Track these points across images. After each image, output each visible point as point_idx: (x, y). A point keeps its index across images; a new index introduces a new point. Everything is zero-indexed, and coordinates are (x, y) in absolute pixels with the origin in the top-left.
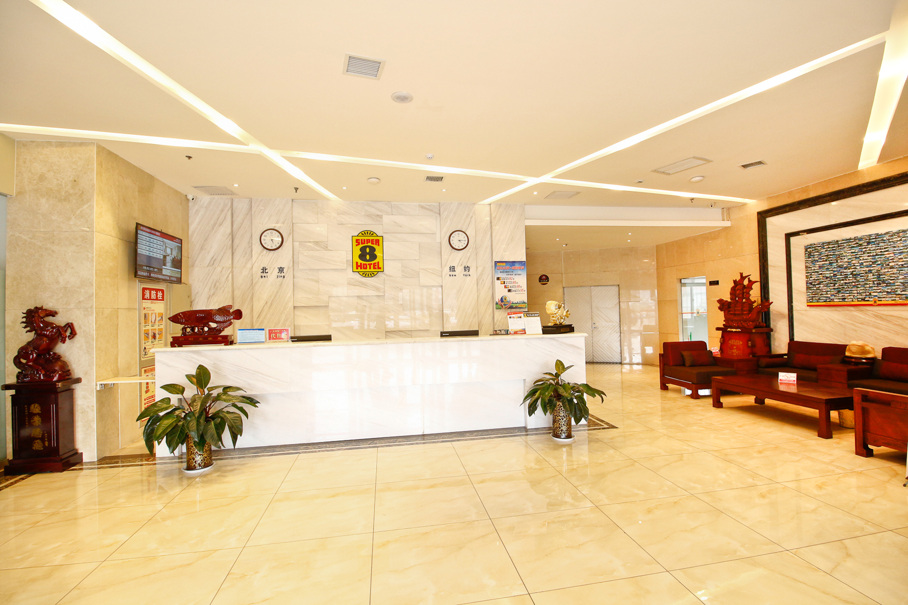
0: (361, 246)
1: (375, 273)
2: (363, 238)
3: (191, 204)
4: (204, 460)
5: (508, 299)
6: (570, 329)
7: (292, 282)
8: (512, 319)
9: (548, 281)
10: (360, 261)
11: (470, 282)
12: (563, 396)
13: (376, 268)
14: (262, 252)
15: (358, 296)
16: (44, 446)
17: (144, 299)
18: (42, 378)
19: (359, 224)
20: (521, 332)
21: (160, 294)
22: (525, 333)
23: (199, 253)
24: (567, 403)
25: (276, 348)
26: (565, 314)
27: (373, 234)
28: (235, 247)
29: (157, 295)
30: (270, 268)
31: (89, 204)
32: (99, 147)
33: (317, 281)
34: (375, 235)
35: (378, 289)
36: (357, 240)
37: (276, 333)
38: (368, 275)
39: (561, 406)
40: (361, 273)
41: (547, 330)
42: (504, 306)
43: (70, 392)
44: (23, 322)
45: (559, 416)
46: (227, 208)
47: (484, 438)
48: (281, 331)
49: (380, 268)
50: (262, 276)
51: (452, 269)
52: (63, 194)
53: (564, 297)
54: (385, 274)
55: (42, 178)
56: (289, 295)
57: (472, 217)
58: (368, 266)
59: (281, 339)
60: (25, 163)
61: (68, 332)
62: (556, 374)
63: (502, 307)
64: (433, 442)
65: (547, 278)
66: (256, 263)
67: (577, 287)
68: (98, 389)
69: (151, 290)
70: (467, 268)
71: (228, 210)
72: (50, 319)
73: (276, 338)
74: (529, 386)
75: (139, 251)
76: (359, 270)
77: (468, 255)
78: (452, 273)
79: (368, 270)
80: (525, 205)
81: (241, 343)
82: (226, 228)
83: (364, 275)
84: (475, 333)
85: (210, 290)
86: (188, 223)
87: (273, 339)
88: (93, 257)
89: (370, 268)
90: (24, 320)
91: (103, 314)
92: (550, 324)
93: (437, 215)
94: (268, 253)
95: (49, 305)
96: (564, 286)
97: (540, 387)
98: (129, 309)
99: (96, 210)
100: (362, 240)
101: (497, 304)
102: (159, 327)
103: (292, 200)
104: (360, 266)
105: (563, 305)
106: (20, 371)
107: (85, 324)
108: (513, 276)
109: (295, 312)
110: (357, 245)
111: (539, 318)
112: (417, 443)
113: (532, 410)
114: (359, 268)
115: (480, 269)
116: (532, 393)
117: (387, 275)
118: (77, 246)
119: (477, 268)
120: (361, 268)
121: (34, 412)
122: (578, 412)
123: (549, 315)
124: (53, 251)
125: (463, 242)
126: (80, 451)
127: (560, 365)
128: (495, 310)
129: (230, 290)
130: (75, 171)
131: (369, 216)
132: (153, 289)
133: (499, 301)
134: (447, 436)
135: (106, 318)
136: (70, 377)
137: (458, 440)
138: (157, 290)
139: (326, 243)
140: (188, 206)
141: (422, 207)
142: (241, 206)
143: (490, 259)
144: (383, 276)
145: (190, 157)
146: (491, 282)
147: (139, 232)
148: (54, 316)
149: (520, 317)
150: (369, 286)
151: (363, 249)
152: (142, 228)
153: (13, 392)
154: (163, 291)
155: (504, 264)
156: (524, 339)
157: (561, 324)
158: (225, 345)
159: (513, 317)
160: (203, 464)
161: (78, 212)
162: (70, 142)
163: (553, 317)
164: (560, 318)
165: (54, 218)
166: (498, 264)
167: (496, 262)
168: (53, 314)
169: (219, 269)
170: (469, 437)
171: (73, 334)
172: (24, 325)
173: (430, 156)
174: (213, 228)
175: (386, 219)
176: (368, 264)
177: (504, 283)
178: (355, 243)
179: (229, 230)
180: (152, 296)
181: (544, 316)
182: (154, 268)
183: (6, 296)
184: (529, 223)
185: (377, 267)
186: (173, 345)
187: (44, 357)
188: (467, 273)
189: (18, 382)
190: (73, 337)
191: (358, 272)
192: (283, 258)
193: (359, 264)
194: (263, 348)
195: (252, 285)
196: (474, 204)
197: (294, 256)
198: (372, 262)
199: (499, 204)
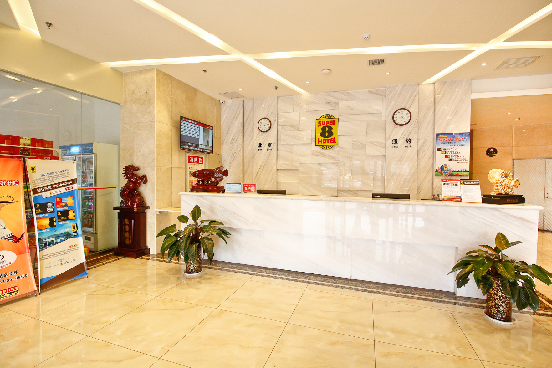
0: (322, 126)
1: (332, 146)
2: (324, 120)
3: (222, 106)
4: (195, 268)
5: (448, 168)
6: (519, 200)
7: (276, 153)
8: (446, 186)
9: (496, 153)
10: (321, 138)
11: (412, 152)
12: (503, 277)
13: (332, 143)
14: (259, 133)
15: (319, 163)
16: (130, 243)
17: (189, 162)
18: (130, 205)
19: (323, 110)
20: (456, 200)
21: (200, 160)
22: (461, 201)
23: (226, 136)
24: (508, 285)
25: (245, 197)
26: (513, 183)
27: (331, 117)
28: (245, 131)
29: (198, 160)
30: (263, 144)
31: (153, 105)
32: (157, 70)
33: (292, 153)
34: (332, 117)
35: (333, 158)
36: (319, 123)
37: (248, 187)
38: (327, 148)
39: (499, 286)
40: (321, 146)
41: (487, 199)
42: (444, 174)
43: (145, 214)
44: (123, 174)
45: (496, 295)
46: (240, 107)
47: (406, 297)
48: (251, 186)
49: (336, 142)
50: (259, 149)
51: (395, 141)
52: (142, 100)
53: (513, 168)
54: (339, 147)
55: (134, 92)
56: (274, 162)
57: (415, 96)
58: (327, 141)
59: (250, 191)
60: (127, 85)
61: (144, 179)
62: (496, 248)
63: (442, 174)
64: (356, 290)
65: (495, 151)
66: (256, 141)
67: (529, 159)
68: (157, 214)
69: (194, 157)
70: (408, 141)
71: (241, 108)
72: (136, 172)
73: (248, 191)
74: (461, 256)
75: (182, 133)
76: (320, 144)
77: (411, 129)
78: (394, 145)
79: (327, 144)
80: (472, 79)
81: (228, 192)
82: (240, 120)
83: (323, 148)
84: (406, 197)
85: (231, 158)
86: (221, 117)
87: (246, 191)
88: (155, 136)
89: (328, 143)
90: (124, 172)
91: (161, 170)
92: (492, 194)
93: (383, 97)
94: (262, 134)
95: (136, 164)
96: (514, 158)
97: (474, 259)
98: (179, 168)
99: (156, 109)
100: (323, 122)
101: (436, 171)
102: (190, 180)
103: (278, 97)
104: (321, 141)
105: (511, 174)
106: (123, 200)
107: (151, 176)
108: (456, 147)
109: (278, 173)
110: (319, 126)
111: (479, 186)
112: (342, 287)
113: (462, 281)
114: (320, 142)
115: (421, 142)
116: (464, 264)
117: (341, 148)
118: (148, 130)
119: (418, 140)
120: (321, 143)
121: (126, 223)
122: (523, 297)
123: (492, 184)
124: (138, 134)
125: (406, 118)
126: (149, 248)
127: (501, 239)
128: (434, 177)
129: (241, 158)
130: (147, 86)
131: (329, 103)
132: (196, 157)
133: (439, 169)
134: (372, 285)
135: (164, 172)
136: (144, 205)
137: (380, 293)
138: (198, 158)
139: (298, 125)
140: (221, 108)
141: (371, 92)
142: (248, 105)
143: (432, 133)
144: (338, 148)
145: (205, 71)
146: (432, 152)
147: (182, 122)
148: (138, 171)
149: (456, 185)
150: (327, 156)
151: (323, 129)
152: (184, 119)
153: (118, 211)
154: (202, 158)
155: (446, 136)
156: (459, 207)
157: (507, 194)
158: (218, 193)
159: (448, 184)
160: (194, 270)
161: (148, 111)
162: (144, 70)
163: (497, 186)
164: (506, 187)
165: (139, 115)
166: (440, 136)
167: (438, 135)
168: (138, 169)
169: (236, 145)
170: (391, 291)
171: (146, 182)
172: (124, 175)
173: (366, 36)
174: (233, 120)
175: (342, 104)
176: (327, 140)
177: (445, 153)
178: (318, 125)
179: (241, 120)
180: (195, 161)
181: (485, 184)
182: (193, 144)
183: (121, 159)
184: (475, 96)
185: (333, 141)
186: (192, 191)
187: (132, 193)
188: (408, 144)
189: (121, 206)
190: (146, 183)
191: (319, 145)
192: (271, 137)
193: (320, 140)
194: (237, 197)
195: (253, 156)
196: (419, 84)
197: (278, 136)
198: (330, 138)
199: (443, 81)
